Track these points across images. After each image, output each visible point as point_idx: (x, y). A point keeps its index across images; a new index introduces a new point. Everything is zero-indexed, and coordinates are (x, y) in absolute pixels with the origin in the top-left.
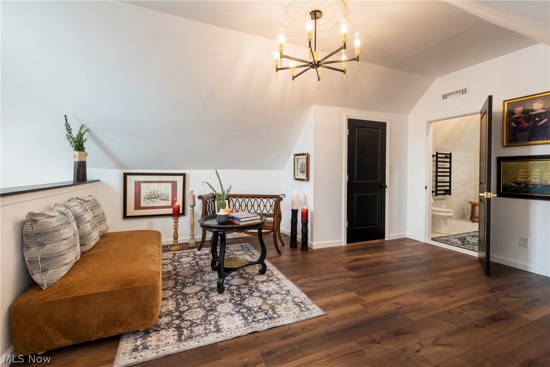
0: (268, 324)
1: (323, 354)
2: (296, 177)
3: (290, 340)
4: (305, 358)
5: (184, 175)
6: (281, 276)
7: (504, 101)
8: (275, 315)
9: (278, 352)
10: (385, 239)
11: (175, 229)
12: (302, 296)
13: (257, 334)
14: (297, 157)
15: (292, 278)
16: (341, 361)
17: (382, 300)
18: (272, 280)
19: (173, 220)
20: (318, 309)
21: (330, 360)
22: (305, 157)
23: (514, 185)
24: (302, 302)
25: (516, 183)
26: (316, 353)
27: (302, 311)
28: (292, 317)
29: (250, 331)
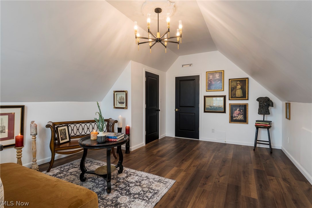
0: (158, 197)
1: (194, 198)
2: (116, 106)
3: (176, 199)
4: (190, 203)
5: (23, 107)
6: (133, 171)
7: (206, 72)
8: (156, 191)
9: (178, 207)
10: (159, 139)
11: (18, 158)
12: (157, 177)
13: (158, 204)
14: (116, 93)
15: (140, 170)
16: (203, 197)
17: (188, 166)
18: (130, 175)
19: (16, 150)
20: (170, 180)
21: (199, 199)
22: (125, 93)
23: (210, 107)
24: (160, 180)
25: (211, 107)
26: (191, 199)
27: (165, 184)
28: (164, 188)
29: (154, 204)
